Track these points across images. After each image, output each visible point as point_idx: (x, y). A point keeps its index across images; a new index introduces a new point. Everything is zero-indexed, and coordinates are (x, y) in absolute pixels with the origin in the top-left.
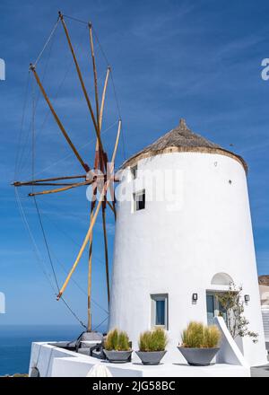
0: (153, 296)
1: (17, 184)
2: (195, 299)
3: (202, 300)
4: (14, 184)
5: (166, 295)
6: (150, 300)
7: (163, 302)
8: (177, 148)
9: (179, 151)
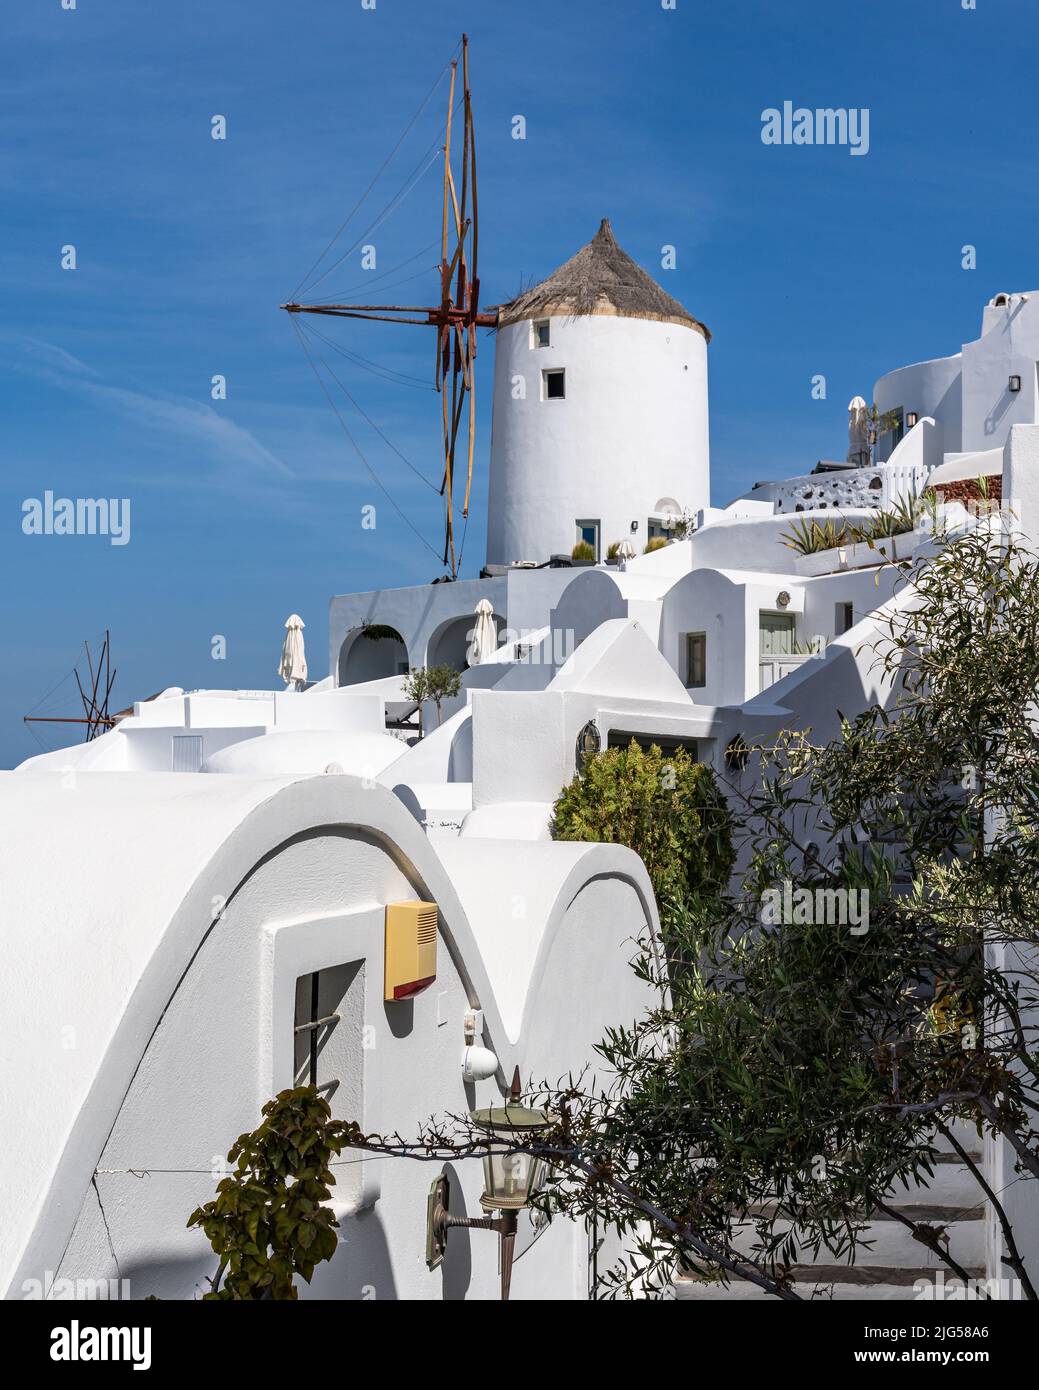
0: (579, 522)
1: (293, 309)
2: (634, 528)
3: (643, 529)
4: (287, 307)
5: (598, 522)
6: (575, 526)
7: (593, 530)
8: (614, 308)
9: (618, 314)
